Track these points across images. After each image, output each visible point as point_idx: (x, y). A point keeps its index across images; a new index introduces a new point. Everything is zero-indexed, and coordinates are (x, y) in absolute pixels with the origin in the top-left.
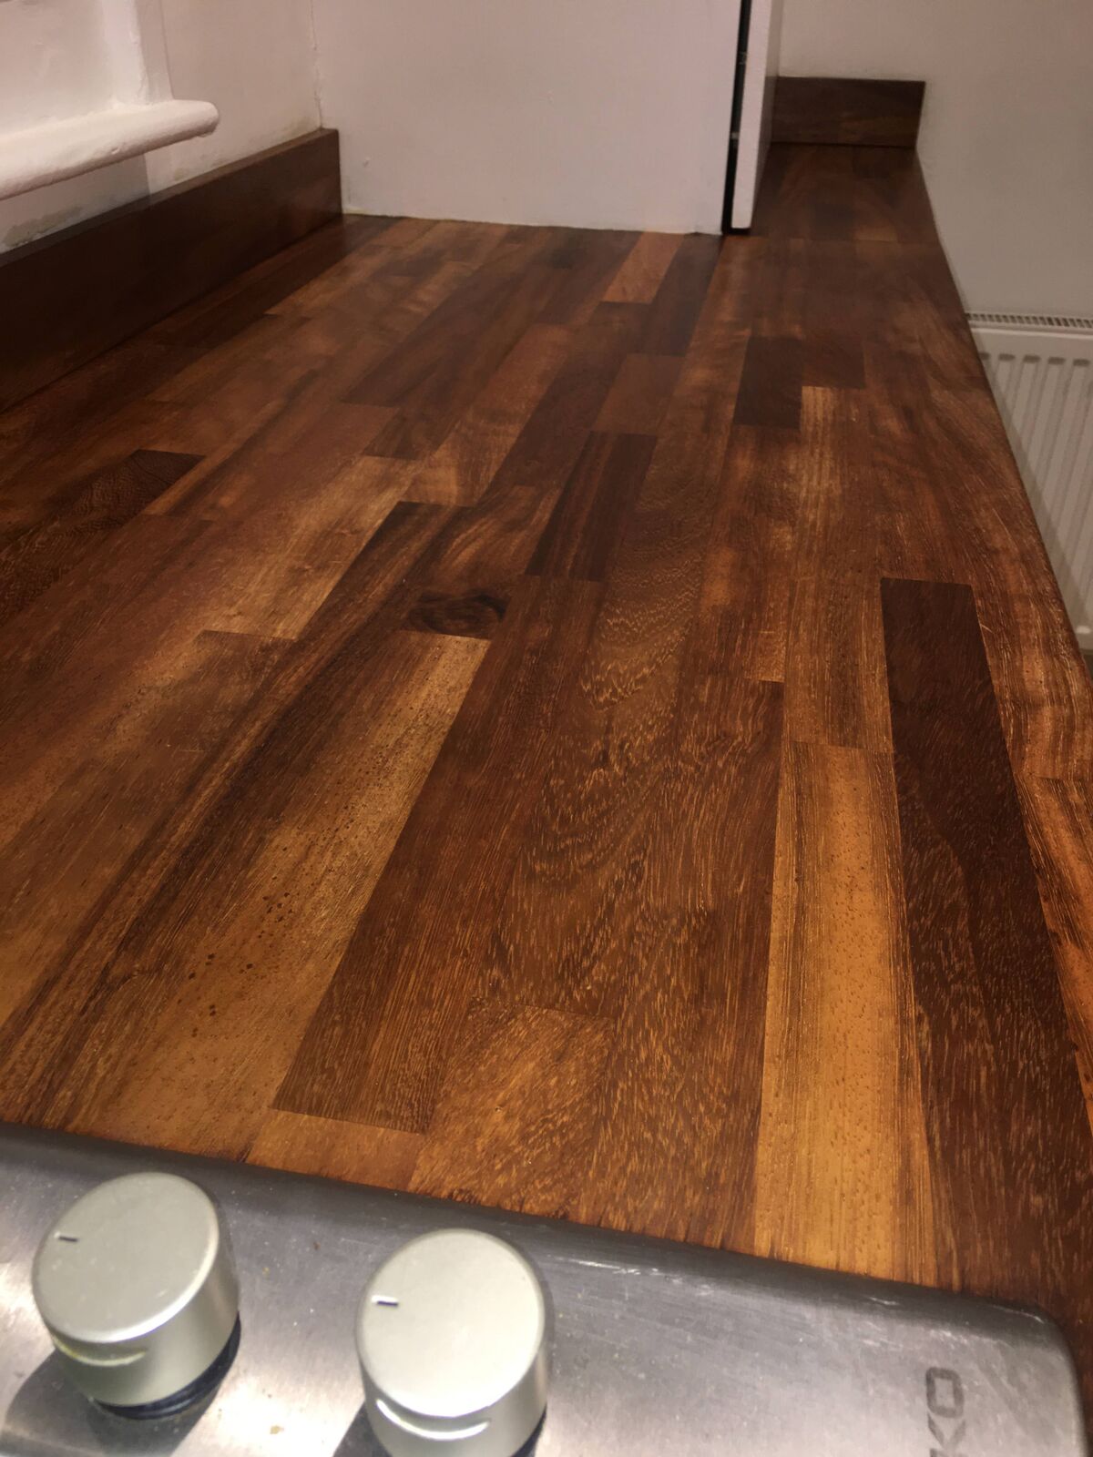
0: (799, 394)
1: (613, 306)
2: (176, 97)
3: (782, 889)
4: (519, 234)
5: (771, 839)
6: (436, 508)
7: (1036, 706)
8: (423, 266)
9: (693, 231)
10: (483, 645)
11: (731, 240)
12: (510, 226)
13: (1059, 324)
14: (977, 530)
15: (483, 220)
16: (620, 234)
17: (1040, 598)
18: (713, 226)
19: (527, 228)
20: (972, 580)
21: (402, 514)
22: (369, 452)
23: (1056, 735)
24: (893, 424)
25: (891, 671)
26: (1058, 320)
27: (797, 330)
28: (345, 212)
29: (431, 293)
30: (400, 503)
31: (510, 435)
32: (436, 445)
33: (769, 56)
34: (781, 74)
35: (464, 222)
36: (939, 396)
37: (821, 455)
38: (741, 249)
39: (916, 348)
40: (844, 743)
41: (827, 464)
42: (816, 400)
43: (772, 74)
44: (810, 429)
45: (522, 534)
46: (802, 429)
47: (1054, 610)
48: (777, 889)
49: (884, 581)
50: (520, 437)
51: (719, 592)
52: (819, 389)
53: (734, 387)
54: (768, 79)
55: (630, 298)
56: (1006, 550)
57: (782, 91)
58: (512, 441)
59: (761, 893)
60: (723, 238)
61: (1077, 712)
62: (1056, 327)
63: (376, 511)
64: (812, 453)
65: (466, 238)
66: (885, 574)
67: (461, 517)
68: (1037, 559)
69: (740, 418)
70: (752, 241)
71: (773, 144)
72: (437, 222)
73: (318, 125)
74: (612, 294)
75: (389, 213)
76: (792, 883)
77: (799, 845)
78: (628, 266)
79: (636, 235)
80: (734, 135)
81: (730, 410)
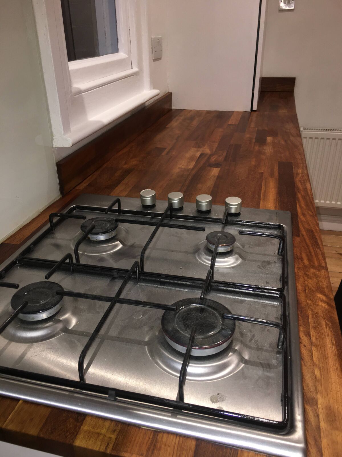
0: (266, 138)
1: (230, 125)
2: (154, 89)
3: (263, 189)
4: (209, 112)
5: (262, 184)
6: (207, 154)
7: (299, 174)
8: (192, 118)
9: (245, 111)
10: (219, 169)
11: (252, 112)
12: (207, 111)
13: (329, 130)
14: (295, 156)
15: (201, 110)
16: (229, 112)
17: (303, 163)
18: (249, 110)
19: (210, 111)
20: (293, 162)
21: (201, 155)
22: (193, 147)
23: (301, 177)
24: (283, 142)
25: (279, 171)
26: (328, 130)
27: (266, 128)
28: (172, 109)
29: (195, 123)
30: (201, 154)
31: (216, 145)
32: (204, 146)
33: (260, 73)
34: (263, 77)
35: (197, 110)
36: (291, 138)
37: (270, 147)
38: (255, 114)
39: (288, 131)
40: (272, 177)
41: (271, 148)
42: (269, 139)
43: (261, 77)
44: (268, 143)
45: (222, 157)
46: (267, 143)
47: (305, 165)
48: (262, 189)
49: (279, 162)
50: (218, 145)
51: (253, 163)
52: (270, 138)
53: (255, 137)
54: (260, 78)
55: (234, 123)
56: (299, 158)
57: (264, 80)
58: (217, 145)
59: (260, 190)
60: (251, 112)
61: (305, 174)
62: (328, 131)
63: (198, 154)
64: (268, 146)
65: (198, 113)
66: (279, 161)
67: (211, 155)
68: (304, 160)
69: (255, 142)
70: (257, 113)
71: (261, 92)
72: (191, 110)
73: (168, 92)
74: (230, 123)
75: (181, 109)
76: (264, 188)
77: (265, 186)
78: (232, 118)
79: (233, 112)
80: (253, 92)
81: (254, 141)
